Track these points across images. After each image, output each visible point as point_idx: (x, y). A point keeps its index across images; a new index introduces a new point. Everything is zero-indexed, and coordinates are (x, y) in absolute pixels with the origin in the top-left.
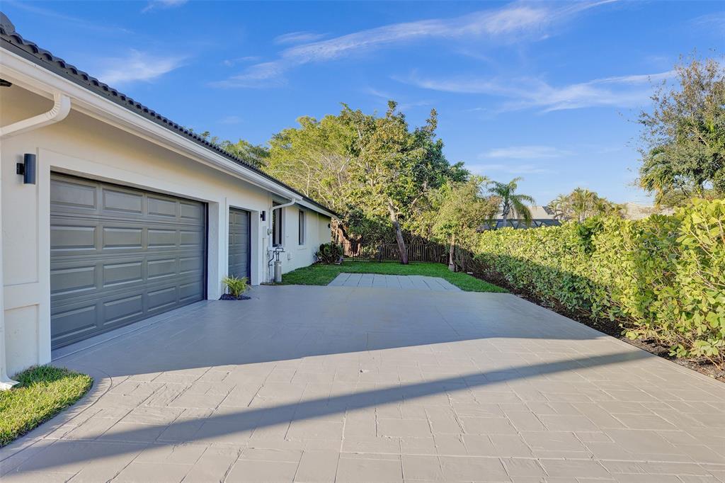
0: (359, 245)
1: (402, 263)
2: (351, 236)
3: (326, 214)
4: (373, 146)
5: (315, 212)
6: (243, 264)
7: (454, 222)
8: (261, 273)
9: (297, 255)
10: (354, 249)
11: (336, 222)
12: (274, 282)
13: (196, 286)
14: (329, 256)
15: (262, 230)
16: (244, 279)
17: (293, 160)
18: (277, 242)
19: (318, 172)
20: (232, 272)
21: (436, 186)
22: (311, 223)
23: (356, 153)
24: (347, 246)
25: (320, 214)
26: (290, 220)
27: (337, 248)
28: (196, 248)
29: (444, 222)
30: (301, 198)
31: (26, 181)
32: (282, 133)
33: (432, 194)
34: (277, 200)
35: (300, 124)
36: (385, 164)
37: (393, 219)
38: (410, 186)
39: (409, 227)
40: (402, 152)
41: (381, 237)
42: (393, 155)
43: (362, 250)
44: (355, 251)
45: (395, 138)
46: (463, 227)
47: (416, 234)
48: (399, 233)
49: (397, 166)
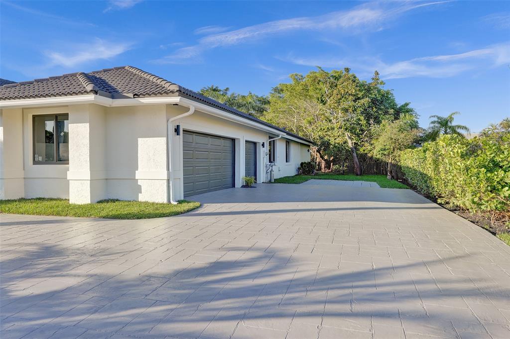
0: (332, 164)
1: (357, 175)
2: (326, 157)
3: (306, 143)
4: (335, 97)
5: (298, 142)
6: (252, 171)
7: (387, 147)
8: (262, 177)
9: (285, 168)
10: (328, 166)
11: (314, 148)
12: (270, 182)
13: (230, 180)
14: (307, 170)
15: (263, 154)
16: (253, 177)
17: (284, 107)
18: (272, 160)
19: (302, 114)
20: (247, 174)
21: (379, 123)
22: (294, 149)
23: (324, 102)
24: (323, 164)
25: (301, 143)
26: (280, 148)
27: (311, 165)
28: (230, 161)
29: (381, 147)
30: (285, 134)
31: (177, 135)
32: (278, 86)
33: (374, 128)
34: (271, 136)
35: (291, 79)
36: (342, 109)
37: (350, 145)
38: (364, 122)
39: (364, 151)
40: (355, 101)
41: (347, 158)
42: (348, 103)
43: (334, 167)
44: (329, 168)
45: (350, 92)
46: (394, 150)
47: (369, 155)
48: (355, 155)
49: (350, 110)
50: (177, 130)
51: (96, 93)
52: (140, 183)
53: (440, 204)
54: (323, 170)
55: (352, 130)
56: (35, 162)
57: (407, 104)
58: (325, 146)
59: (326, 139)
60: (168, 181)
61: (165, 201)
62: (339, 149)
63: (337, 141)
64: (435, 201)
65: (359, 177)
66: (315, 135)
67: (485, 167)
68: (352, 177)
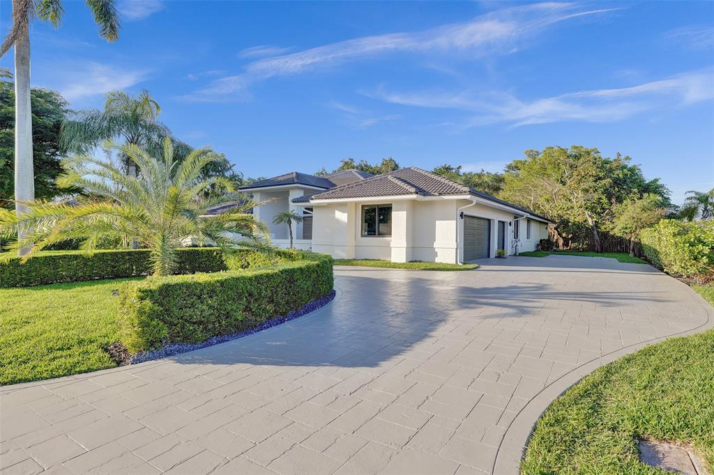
0: (570, 241)
1: (598, 252)
2: (564, 235)
3: (544, 221)
5: (537, 221)
6: (501, 246)
7: (629, 226)
8: (509, 251)
9: (527, 244)
11: (552, 226)
12: (515, 255)
14: (546, 247)
15: (510, 230)
17: (521, 185)
18: (516, 236)
19: (539, 192)
20: (498, 248)
21: (621, 202)
22: (534, 226)
23: (564, 183)
24: (561, 242)
25: (540, 222)
26: (523, 225)
27: (550, 242)
28: (487, 237)
29: (622, 225)
30: (528, 214)
31: (462, 218)
32: (513, 163)
33: (615, 208)
34: (516, 216)
35: (526, 155)
36: (583, 190)
37: (591, 223)
38: (605, 200)
39: (605, 229)
40: (595, 181)
41: (586, 236)
42: (590, 183)
43: (572, 245)
44: (567, 245)
45: (590, 173)
46: (636, 229)
47: (611, 233)
48: (595, 233)
49: (591, 190)
50: (461, 215)
51: (417, 193)
52: (436, 250)
53: (666, 272)
54: (561, 248)
55: (592, 209)
56: (362, 236)
57: (656, 180)
58: (564, 224)
59: (565, 217)
60: (457, 249)
61: (454, 263)
62: (578, 226)
63: (577, 220)
64: (662, 270)
65: (599, 254)
66: (553, 213)
67: (689, 242)
68: (591, 253)
